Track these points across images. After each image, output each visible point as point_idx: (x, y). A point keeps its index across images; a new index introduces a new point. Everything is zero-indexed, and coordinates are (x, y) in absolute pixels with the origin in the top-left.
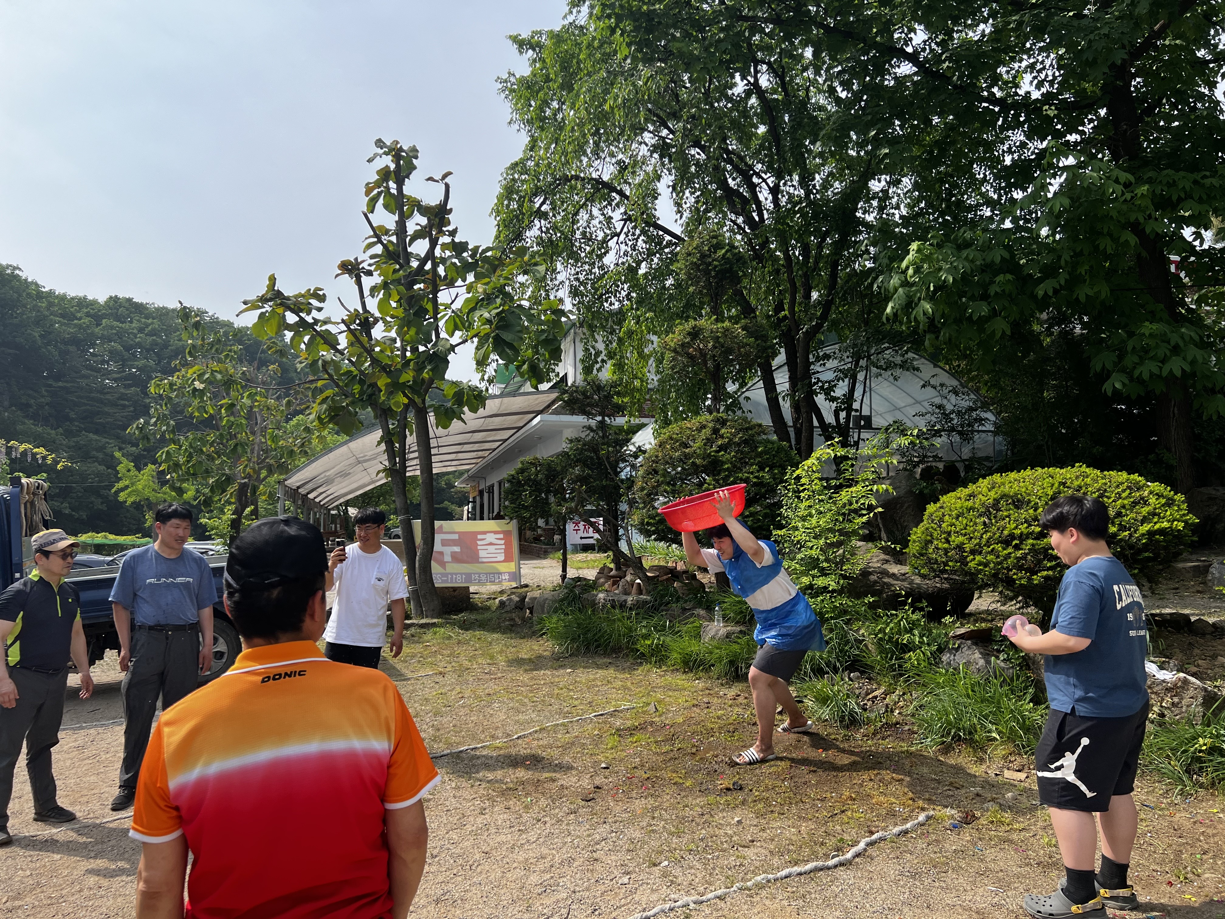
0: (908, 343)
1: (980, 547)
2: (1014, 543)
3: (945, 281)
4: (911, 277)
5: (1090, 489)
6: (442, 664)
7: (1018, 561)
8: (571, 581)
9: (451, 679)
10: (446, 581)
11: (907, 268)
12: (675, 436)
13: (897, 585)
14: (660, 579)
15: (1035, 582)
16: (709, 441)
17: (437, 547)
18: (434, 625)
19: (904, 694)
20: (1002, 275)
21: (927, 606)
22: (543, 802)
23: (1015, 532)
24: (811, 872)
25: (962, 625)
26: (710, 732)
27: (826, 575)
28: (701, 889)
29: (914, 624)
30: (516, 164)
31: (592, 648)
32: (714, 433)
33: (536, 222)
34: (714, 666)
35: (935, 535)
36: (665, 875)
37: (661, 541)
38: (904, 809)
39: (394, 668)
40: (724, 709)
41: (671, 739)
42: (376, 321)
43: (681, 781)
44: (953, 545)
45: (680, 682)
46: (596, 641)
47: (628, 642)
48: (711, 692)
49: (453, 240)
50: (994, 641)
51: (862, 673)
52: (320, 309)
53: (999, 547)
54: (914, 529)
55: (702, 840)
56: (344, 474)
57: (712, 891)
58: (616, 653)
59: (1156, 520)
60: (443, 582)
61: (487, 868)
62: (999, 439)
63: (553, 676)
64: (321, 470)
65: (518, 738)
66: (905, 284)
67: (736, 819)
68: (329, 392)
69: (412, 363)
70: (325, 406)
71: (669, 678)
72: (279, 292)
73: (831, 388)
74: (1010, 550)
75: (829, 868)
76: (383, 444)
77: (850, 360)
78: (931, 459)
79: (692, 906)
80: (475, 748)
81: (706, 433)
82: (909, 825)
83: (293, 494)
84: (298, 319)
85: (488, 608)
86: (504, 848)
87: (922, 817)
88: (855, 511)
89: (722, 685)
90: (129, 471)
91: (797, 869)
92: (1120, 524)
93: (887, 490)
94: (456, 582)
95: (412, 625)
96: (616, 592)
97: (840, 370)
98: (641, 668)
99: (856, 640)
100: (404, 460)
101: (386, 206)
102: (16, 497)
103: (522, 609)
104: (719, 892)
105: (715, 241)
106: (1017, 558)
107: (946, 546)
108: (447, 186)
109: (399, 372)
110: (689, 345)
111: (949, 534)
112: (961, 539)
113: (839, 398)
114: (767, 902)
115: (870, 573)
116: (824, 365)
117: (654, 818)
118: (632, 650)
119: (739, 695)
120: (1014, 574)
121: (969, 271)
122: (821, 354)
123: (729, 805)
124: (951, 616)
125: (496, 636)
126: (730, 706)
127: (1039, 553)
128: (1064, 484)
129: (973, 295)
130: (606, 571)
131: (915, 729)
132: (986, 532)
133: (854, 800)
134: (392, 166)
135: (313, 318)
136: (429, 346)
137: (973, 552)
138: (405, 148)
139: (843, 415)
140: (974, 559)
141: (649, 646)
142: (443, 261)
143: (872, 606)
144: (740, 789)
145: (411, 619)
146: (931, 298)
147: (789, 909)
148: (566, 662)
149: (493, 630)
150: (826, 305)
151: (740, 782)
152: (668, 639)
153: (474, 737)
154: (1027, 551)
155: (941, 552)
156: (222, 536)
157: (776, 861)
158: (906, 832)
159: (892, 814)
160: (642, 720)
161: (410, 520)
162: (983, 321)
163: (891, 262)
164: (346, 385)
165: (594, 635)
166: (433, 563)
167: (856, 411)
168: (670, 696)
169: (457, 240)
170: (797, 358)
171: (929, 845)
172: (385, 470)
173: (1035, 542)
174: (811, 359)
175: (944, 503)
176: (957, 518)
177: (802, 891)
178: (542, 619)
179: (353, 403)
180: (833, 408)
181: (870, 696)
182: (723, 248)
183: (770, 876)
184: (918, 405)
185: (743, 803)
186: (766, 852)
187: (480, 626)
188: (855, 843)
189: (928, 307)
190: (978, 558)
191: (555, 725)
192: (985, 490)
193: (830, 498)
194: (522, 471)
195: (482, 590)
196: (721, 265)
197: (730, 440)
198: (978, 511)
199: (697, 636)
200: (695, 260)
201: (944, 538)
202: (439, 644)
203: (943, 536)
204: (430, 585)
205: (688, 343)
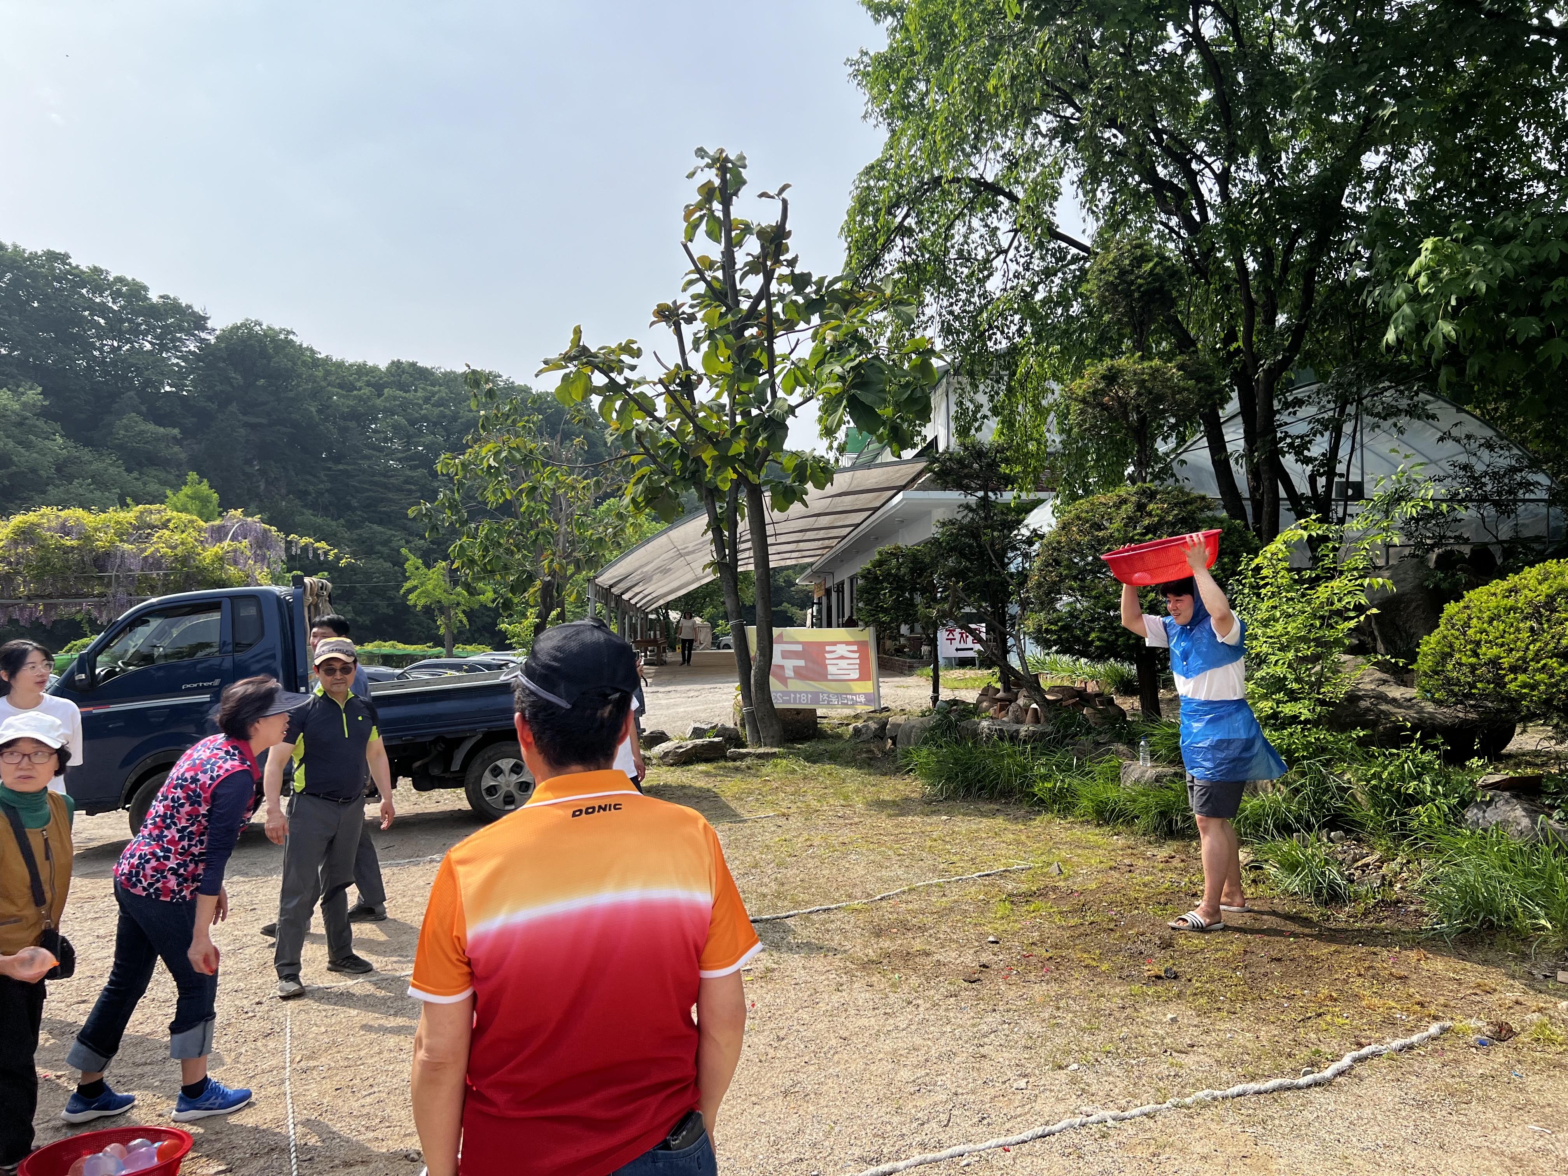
0: (1419, 380)
1: (1525, 662)
3: (1474, 290)
4: (1424, 287)
6: (785, 804)
8: (944, 704)
9: (796, 822)
10: (788, 702)
11: (1418, 274)
12: (1084, 515)
13: (1400, 714)
14: (1064, 703)
16: (1132, 521)
17: (777, 659)
18: (774, 755)
19: (1409, 862)
20: (1562, 278)
21: (1443, 744)
22: (914, 981)
24: (1274, 1090)
25: (1497, 770)
26: (1134, 903)
27: (1296, 700)
28: (1123, 1102)
29: (1425, 768)
30: (872, 167)
31: (974, 790)
32: (1138, 510)
33: (898, 241)
34: (1137, 817)
35: (1457, 645)
36: (1073, 1081)
37: (1065, 653)
38: (1408, 1016)
39: (728, 807)
40: (1152, 874)
41: (1082, 909)
42: (700, 379)
43: (1095, 964)
44: (1484, 659)
45: (1092, 838)
46: (979, 781)
47: (1022, 784)
48: (1134, 851)
49: (792, 271)
50: (1545, 792)
51: (1347, 832)
52: (633, 368)
53: (1553, 663)
54: (1426, 637)
55: (1123, 1040)
56: (664, 570)
57: (1136, 1106)
58: (1006, 798)
60: (784, 702)
61: (846, 1057)
62: (1557, 510)
63: (923, 823)
64: (637, 564)
65: (881, 899)
66: (1414, 297)
67: (1170, 1016)
68: (645, 470)
69: (743, 431)
70: (640, 487)
71: (1078, 832)
72: (584, 347)
73: (1305, 446)
75: (1299, 1088)
76: (710, 532)
77: (1332, 405)
78: (1452, 541)
79: (1110, 1123)
80: (829, 909)
81: (1128, 509)
82: (1415, 1038)
83: (605, 594)
84: (607, 380)
85: (839, 737)
86: (867, 1034)
87: (1434, 1029)
88: (1339, 613)
89: (1150, 843)
90: (417, 568)
91: (1254, 1086)
93: (1383, 586)
94: (800, 703)
95: (748, 755)
96: (1005, 719)
97: (1318, 421)
98: (1039, 818)
99: (1340, 788)
100: (735, 552)
101: (710, 234)
102: (298, 599)
103: (882, 739)
104: (1147, 1108)
105: (1139, 252)
107: (1473, 660)
108: (785, 203)
109: (729, 442)
110: (1103, 392)
111: (1478, 644)
112: (1496, 650)
113: (1316, 459)
114: (1213, 1126)
115: (1361, 698)
116: (1295, 413)
117: (1058, 1008)
118: (1027, 795)
119: (1173, 857)
121: (1511, 275)
122: (1290, 399)
123: (1159, 997)
124: (1480, 758)
125: (850, 771)
126: (1161, 871)
129: (1518, 308)
130: (991, 692)
131: (1426, 909)
132: (1534, 641)
133: (1336, 1000)
134: (717, 182)
135: (626, 379)
136: (764, 408)
137: (1514, 669)
138: (732, 157)
139: (1321, 481)
140: (1516, 679)
141: (1050, 790)
142: (781, 297)
143: (1362, 742)
144: (1175, 978)
145: (746, 747)
146: (1453, 315)
147: (1243, 1137)
148: (940, 807)
149: (847, 764)
150: (1297, 331)
151: (1175, 969)
152: (1076, 782)
153: (826, 896)
155: (1466, 670)
156: (524, 646)
157: (1225, 1074)
158: (1411, 1047)
159: (1390, 1022)
160: (1041, 885)
161: (742, 626)
162: (1531, 343)
163: (1394, 268)
164: (666, 460)
165: (977, 774)
166: (772, 679)
167: (1341, 475)
168: (1079, 855)
169: (797, 271)
170: (1255, 405)
171: (1444, 1065)
172: (712, 564)
174: (1276, 405)
175: (1470, 600)
176: (1490, 622)
177: (1261, 1115)
178: (908, 752)
179: (673, 483)
180: (1308, 473)
181: (1360, 863)
182: (1151, 260)
183: (1217, 1093)
184: (1433, 465)
185: (1179, 995)
186: (1211, 1061)
187: (830, 759)
188: (1337, 1057)
189: (1446, 328)
190: (1521, 677)
191: (928, 885)
192: (1533, 583)
193: (1303, 595)
194: (880, 563)
195: (832, 713)
196: (1148, 283)
197: (1162, 518)
198: (1522, 612)
199: (1116, 778)
200: (1111, 279)
201: (1471, 650)
202: (780, 779)
203: (1468, 647)
204: (768, 706)
205: (1102, 390)
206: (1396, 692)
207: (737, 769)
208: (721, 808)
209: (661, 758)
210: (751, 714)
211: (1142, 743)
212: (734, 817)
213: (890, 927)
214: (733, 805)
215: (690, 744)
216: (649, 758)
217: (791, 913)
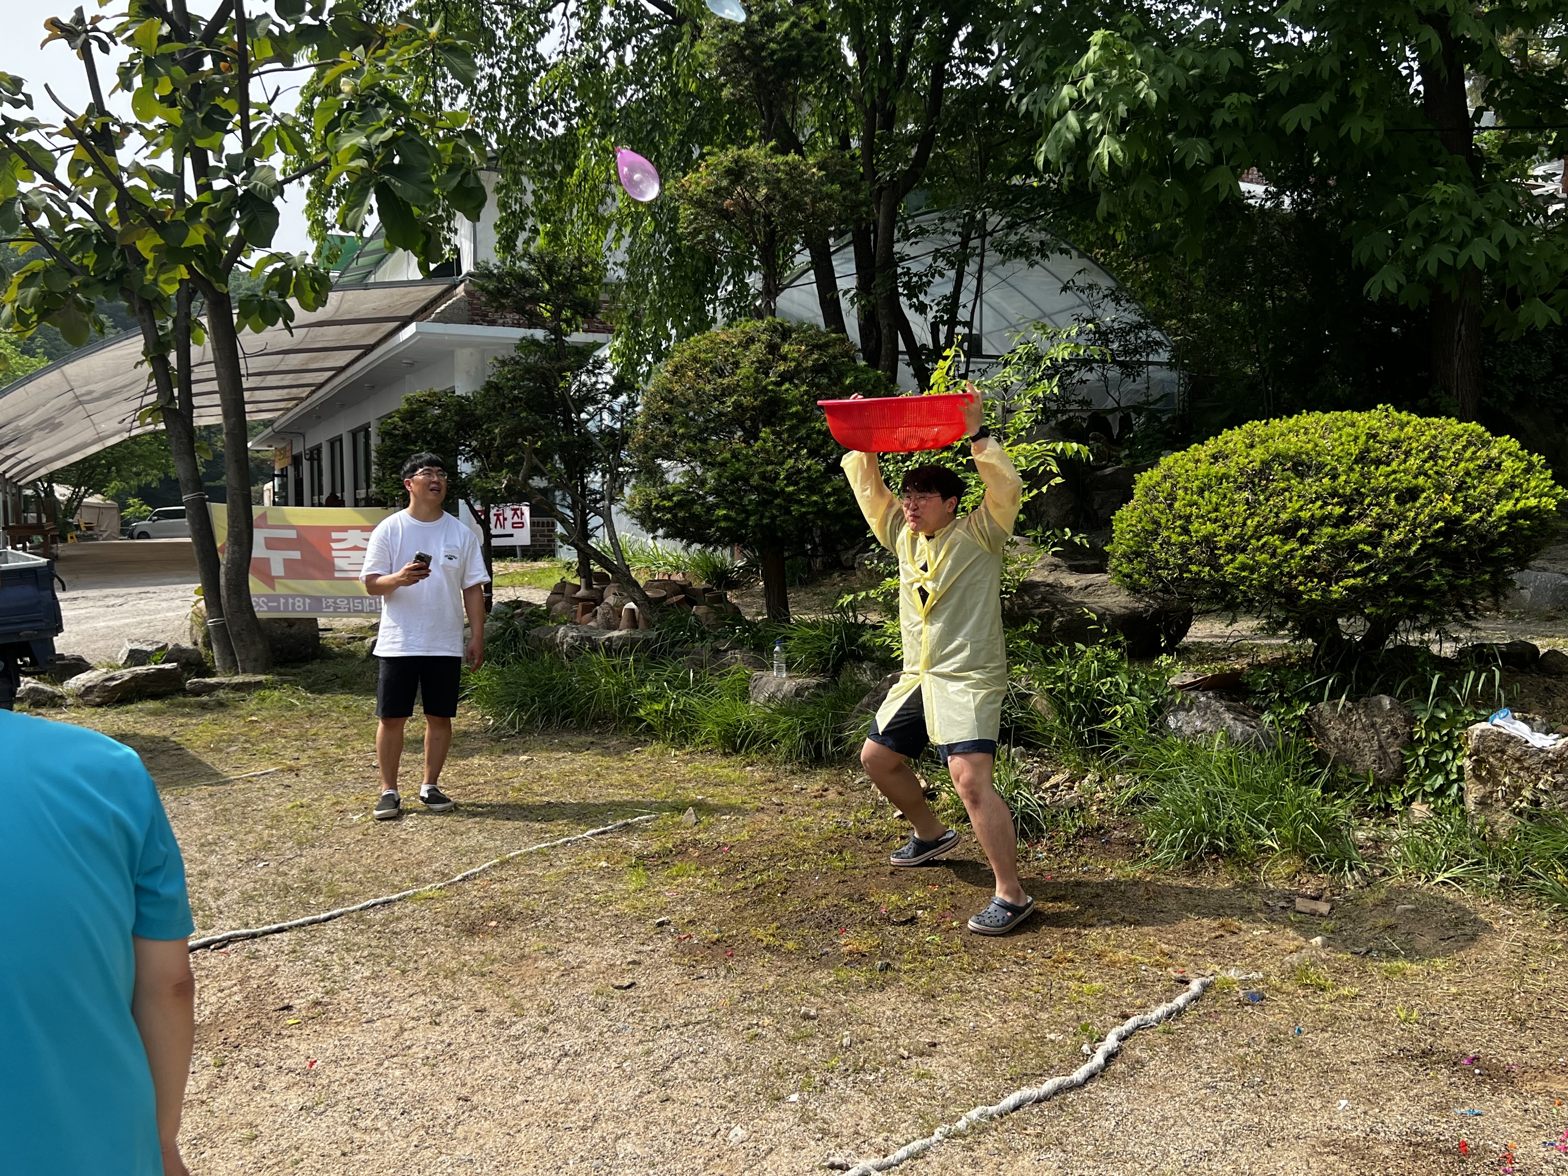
1: (1242, 539)
2: (1299, 533)
3: (1143, 101)
4: (1089, 92)
5: (1414, 445)
6: (288, 753)
7: (1307, 563)
8: (503, 608)
10: (277, 609)
11: (1083, 76)
12: (702, 356)
14: (669, 601)
15: (1336, 596)
16: (764, 368)
17: (258, 551)
18: (259, 685)
19: (1102, 780)
20: (1235, 94)
21: (1124, 639)
23: (1301, 514)
24: (1055, 1093)
25: (1187, 668)
26: (801, 855)
29: (1114, 668)
31: (557, 719)
32: (770, 352)
34: (775, 742)
35: (1163, 521)
37: (675, 537)
39: (200, 763)
40: (810, 813)
42: (126, 129)
44: (1196, 537)
45: (721, 771)
47: (623, 708)
48: (778, 785)
51: (1029, 747)
53: (1275, 540)
54: (1119, 512)
58: (600, 726)
59: (1517, 494)
60: (271, 609)
62: (1174, 375)
63: (497, 767)
65: (464, 879)
66: (1079, 105)
68: (37, 265)
69: (205, 211)
70: (31, 291)
71: (700, 764)
73: (925, 286)
74: (1293, 544)
76: (148, 362)
77: (958, 238)
78: (1075, 406)
80: (388, 902)
81: (756, 351)
82: (1180, 1000)
85: (351, 655)
87: (1197, 986)
89: (793, 773)
91: (1027, 1092)
92: (1464, 502)
94: (294, 610)
95: (219, 686)
96: (592, 624)
98: (647, 751)
99: (1020, 695)
100: (187, 396)
106: (1303, 557)
107: (1186, 538)
109: (182, 228)
110: (725, 192)
111: (1188, 519)
112: (1210, 527)
113: (936, 303)
115: (1035, 586)
116: (917, 245)
118: (629, 721)
120: (1300, 584)
122: (912, 227)
124: (1167, 655)
126: (819, 808)
127: (1343, 549)
128: (1374, 436)
129: (1186, 128)
130: (568, 590)
132: (1252, 515)
133: (1074, 960)
136: (237, 179)
137: (1231, 548)
139: (943, 329)
140: (1232, 561)
141: (661, 713)
145: (214, 675)
146: (1121, 130)
148: (513, 743)
150: (924, 142)
152: (694, 701)
153: (380, 882)
154: (1321, 546)
155: (1175, 550)
158: (1180, 1011)
160: (677, 839)
161: (204, 501)
162: (1199, 170)
165: (560, 698)
166: (251, 578)
167: (966, 324)
171: (1225, 1032)
172: (152, 408)
173: (1334, 531)
174: (896, 234)
175: (1168, 468)
176: (1200, 494)
177: (1053, 1131)
179: (85, 286)
180: (928, 321)
181: (1047, 785)
183: (992, 1109)
187: (342, 686)
189: (1113, 145)
190: (1241, 558)
191: (525, 854)
192: (1239, 446)
194: (410, 415)
195: (338, 623)
196: (783, 50)
197: (799, 364)
198: (1235, 481)
199: (745, 695)
200: (736, 38)
201: (1180, 526)
202: (273, 718)
203: (1178, 523)
204: (248, 616)
205: (726, 189)
206: (1071, 580)
207: (204, 707)
208: (190, 765)
209: (81, 696)
210: (220, 628)
211: (777, 649)
212: (213, 777)
213: (486, 918)
214: (208, 759)
215: (127, 674)
216: (62, 697)
217: (335, 912)
